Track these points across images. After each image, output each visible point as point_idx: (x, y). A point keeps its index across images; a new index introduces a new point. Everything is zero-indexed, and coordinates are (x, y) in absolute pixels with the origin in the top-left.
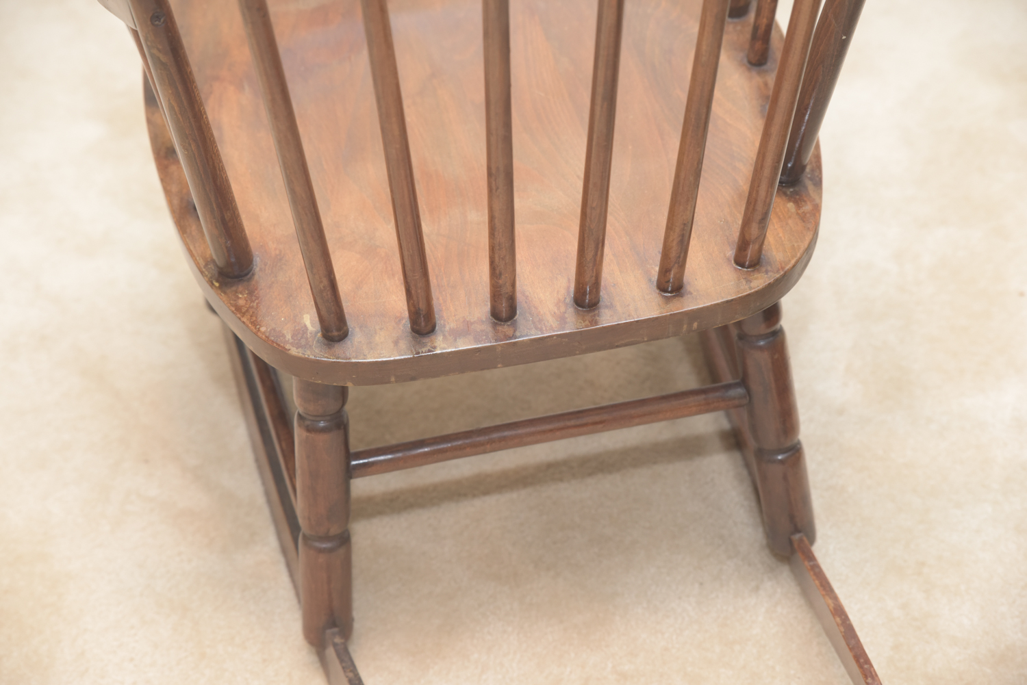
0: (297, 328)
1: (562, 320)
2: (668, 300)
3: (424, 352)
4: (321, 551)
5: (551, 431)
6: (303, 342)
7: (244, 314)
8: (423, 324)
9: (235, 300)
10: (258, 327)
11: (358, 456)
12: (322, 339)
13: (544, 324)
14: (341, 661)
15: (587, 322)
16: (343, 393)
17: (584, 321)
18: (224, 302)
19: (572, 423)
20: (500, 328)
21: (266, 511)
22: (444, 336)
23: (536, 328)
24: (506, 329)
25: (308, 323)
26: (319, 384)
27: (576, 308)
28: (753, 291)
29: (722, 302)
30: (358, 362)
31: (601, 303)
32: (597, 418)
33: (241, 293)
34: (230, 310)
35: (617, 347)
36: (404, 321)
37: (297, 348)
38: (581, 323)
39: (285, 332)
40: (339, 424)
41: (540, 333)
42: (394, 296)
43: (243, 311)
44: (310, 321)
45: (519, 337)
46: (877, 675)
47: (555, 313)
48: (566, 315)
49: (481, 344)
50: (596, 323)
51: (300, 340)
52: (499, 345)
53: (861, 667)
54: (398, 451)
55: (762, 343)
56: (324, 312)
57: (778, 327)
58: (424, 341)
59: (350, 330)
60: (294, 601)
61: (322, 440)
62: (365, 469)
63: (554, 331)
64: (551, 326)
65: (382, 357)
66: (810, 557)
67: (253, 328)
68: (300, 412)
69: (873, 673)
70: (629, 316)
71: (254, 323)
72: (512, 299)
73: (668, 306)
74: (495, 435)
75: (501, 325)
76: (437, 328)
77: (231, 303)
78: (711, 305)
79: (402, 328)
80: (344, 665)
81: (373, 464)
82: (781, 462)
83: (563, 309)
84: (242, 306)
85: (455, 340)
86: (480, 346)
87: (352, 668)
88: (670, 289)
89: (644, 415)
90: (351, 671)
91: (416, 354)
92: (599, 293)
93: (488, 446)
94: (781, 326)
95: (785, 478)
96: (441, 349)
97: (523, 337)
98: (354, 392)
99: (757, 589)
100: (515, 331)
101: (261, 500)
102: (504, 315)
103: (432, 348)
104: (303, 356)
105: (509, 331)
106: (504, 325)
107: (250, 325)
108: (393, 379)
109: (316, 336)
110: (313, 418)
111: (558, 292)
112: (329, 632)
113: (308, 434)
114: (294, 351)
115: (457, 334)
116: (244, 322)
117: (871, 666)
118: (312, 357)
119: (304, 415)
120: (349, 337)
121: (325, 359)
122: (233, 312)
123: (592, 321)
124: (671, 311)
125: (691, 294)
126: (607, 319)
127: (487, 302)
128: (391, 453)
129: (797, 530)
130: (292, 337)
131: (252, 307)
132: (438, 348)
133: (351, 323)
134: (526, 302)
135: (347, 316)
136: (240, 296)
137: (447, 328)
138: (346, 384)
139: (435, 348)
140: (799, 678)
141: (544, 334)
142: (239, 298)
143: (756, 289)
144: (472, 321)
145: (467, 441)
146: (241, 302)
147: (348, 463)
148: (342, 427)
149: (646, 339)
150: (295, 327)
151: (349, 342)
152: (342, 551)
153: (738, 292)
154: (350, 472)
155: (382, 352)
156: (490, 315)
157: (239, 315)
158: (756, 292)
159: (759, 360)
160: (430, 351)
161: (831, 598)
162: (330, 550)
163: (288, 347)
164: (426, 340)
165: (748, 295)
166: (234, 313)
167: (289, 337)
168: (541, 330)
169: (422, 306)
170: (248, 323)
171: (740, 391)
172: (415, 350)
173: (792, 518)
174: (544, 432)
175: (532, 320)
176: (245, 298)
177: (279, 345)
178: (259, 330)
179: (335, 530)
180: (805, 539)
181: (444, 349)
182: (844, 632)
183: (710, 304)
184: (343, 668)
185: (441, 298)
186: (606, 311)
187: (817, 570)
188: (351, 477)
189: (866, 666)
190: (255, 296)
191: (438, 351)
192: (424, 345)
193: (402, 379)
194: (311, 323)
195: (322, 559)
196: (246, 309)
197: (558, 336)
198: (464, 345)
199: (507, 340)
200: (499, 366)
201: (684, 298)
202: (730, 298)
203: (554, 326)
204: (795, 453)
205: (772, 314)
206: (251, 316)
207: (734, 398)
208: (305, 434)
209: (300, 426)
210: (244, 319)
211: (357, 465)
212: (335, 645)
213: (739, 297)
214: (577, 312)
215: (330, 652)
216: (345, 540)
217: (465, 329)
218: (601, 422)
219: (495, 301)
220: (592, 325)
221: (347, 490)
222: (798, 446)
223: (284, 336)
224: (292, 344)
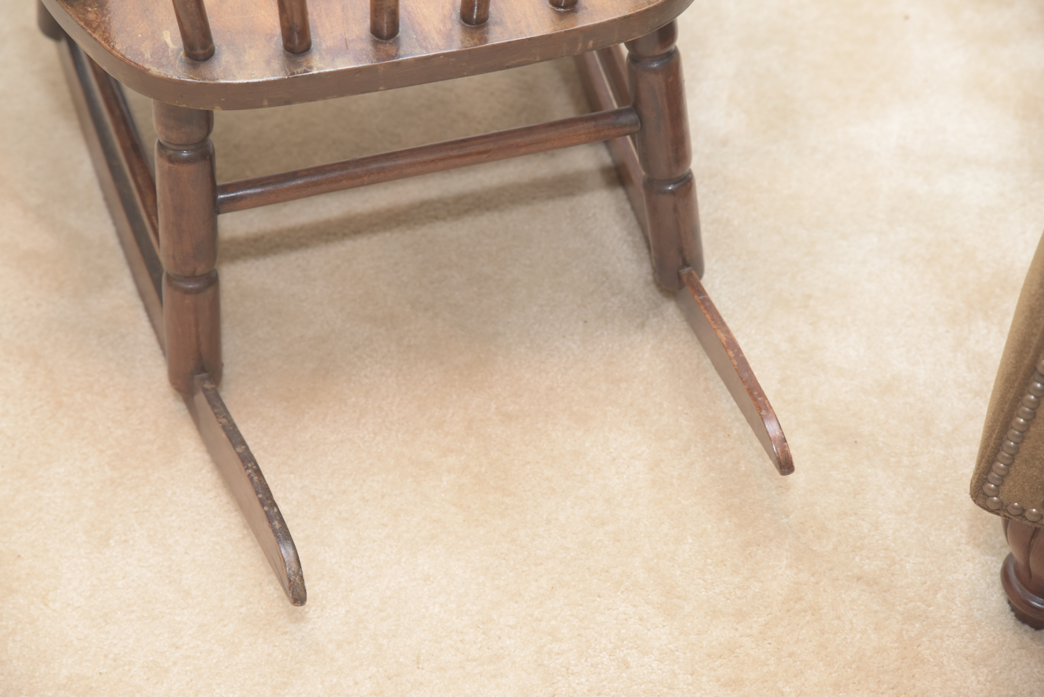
0: (156, 45)
1: (448, 37)
2: (561, 16)
3: (299, 72)
4: (187, 292)
5: (433, 161)
6: (164, 61)
7: (95, 30)
8: (297, 41)
9: (84, 14)
10: (112, 44)
11: (225, 189)
12: (183, 57)
13: (430, 42)
14: (213, 407)
15: (476, 40)
16: (208, 118)
17: (473, 39)
18: (71, 15)
19: (455, 153)
20: (381, 47)
21: (120, 253)
22: (321, 54)
23: (421, 47)
24: (388, 47)
25: (168, 40)
26: (184, 108)
27: (463, 25)
28: (652, 5)
29: (619, 18)
30: (228, 84)
31: (489, 20)
32: (482, 148)
33: (90, 6)
34: (79, 25)
35: (508, 67)
36: (276, 38)
37: (158, 68)
38: (469, 40)
39: (143, 50)
40: (205, 155)
41: (425, 51)
42: (263, 11)
43: (94, 26)
44: (171, 37)
45: (403, 56)
46: (771, 407)
47: (440, 30)
48: (453, 33)
49: (361, 63)
50: (486, 41)
51: (160, 59)
52: (381, 65)
53: (755, 399)
54: (268, 184)
55: (655, 65)
56: (187, 27)
57: (672, 47)
58: (299, 61)
59: (216, 48)
60: (156, 348)
61: (186, 171)
62: (234, 205)
63: (440, 50)
64: (437, 44)
65: (254, 78)
66: (700, 291)
67: (106, 45)
68: (161, 141)
69: (768, 406)
70: (521, 33)
71: (107, 40)
72: (394, 15)
73: (562, 22)
74: (374, 166)
75: (382, 43)
76: (312, 46)
77: (79, 18)
78: (608, 21)
79: (274, 46)
80: (216, 411)
81: (242, 197)
82: (672, 192)
83: (449, 26)
84: (92, 21)
85: (333, 60)
86: (360, 65)
87: (224, 414)
88: (562, 5)
89: (531, 144)
90: (224, 417)
91: (291, 74)
92: (488, 8)
93: (366, 179)
94: (676, 46)
95: (675, 210)
96: (318, 69)
97: (407, 56)
98: (221, 116)
99: (643, 325)
100: (397, 50)
101: (113, 241)
102: (385, 31)
103: (308, 68)
104: (165, 76)
105: (392, 51)
106: (386, 43)
107: (103, 42)
108: (266, 103)
109: (178, 54)
110: (174, 148)
111: (443, 7)
112: (197, 377)
113: (171, 165)
114: (155, 71)
115: (334, 53)
116: (95, 39)
117: (765, 398)
118: (175, 77)
119: (166, 144)
120: (215, 56)
121: (190, 80)
122: (82, 27)
123: (481, 38)
124: (566, 27)
125: (587, 9)
126: (497, 36)
127: (366, 18)
128: (262, 185)
129: (686, 264)
130: (151, 56)
131: (104, 22)
132: (315, 68)
133: (216, 40)
134: (408, 18)
135: (213, 34)
136: (89, 9)
137: (324, 46)
138: (213, 108)
139: (311, 68)
140: (687, 414)
141: (430, 52)
142: (88, 11)
143: (655, 4)
144: (350, 38)
145: (344, 173)
146: (91, 16)
147: (215, 197)
148: (208, 157)
149: (538, 59)
150: (154, 44)
151: (216, 62)
152: (209, 292)
153: (636, 6)
154: (217, 208)
155: (253, 73)
156: (369, 33)
157: (89, 31)
158: (655, 7)
159: (653, 83)
160: (305, 71)
161: (722, 332)
162: (197, 291)
163: (147, 66)
164: (301, 59)
165: (647, 10)
166: (84, 29)
167: (148, 55)
168: (426, 48)
169: (297, 20)
170: (100, 40)
171: (632, 117)
172: (290, 70)
173: (681, 251)
174: (425, 162)
175: (416, 38)
176: (95, 12)
177: (137, 64)
178: (113, 48)
179: (201, 269)
180: (694, 272)
181: (322, 69)
182: (737, 365)
183: (606, 20)
184: (215, 414)
185: (315, 14)
186: (496, 27)
187: (707, 304)
188: (219, 213)
189: (760, 399)
190: (106, 10)
191: (315, 72)
192: (299, 65)
193: (275, 102)
194: (172, 40)
195: (188, 300)
196: (97, 24)
197: (444, 55)
198: (343, 64)
199: (390, 59)
200: (381, 88)
201: (579, 14)
202: (627, 13)
203: (440, 44)
204: (685, 184)
205: (668, 33)
206: (104, 32)
207: (625, 125)
208: (167, 165)
209: (161, 156)
210: (95, 35)
211: (224, 198)
212: (205, 391)
213: (638, 13)
214: (465, 30)
215: (200, 398)
216: (212, 281)
217: (344, 47)
218: (486, 152)
219: (377, 16)
220: (481, 44)
221: (214, 228)
222: (690, 176)
223: (142, 54)
224: (151, 63)
